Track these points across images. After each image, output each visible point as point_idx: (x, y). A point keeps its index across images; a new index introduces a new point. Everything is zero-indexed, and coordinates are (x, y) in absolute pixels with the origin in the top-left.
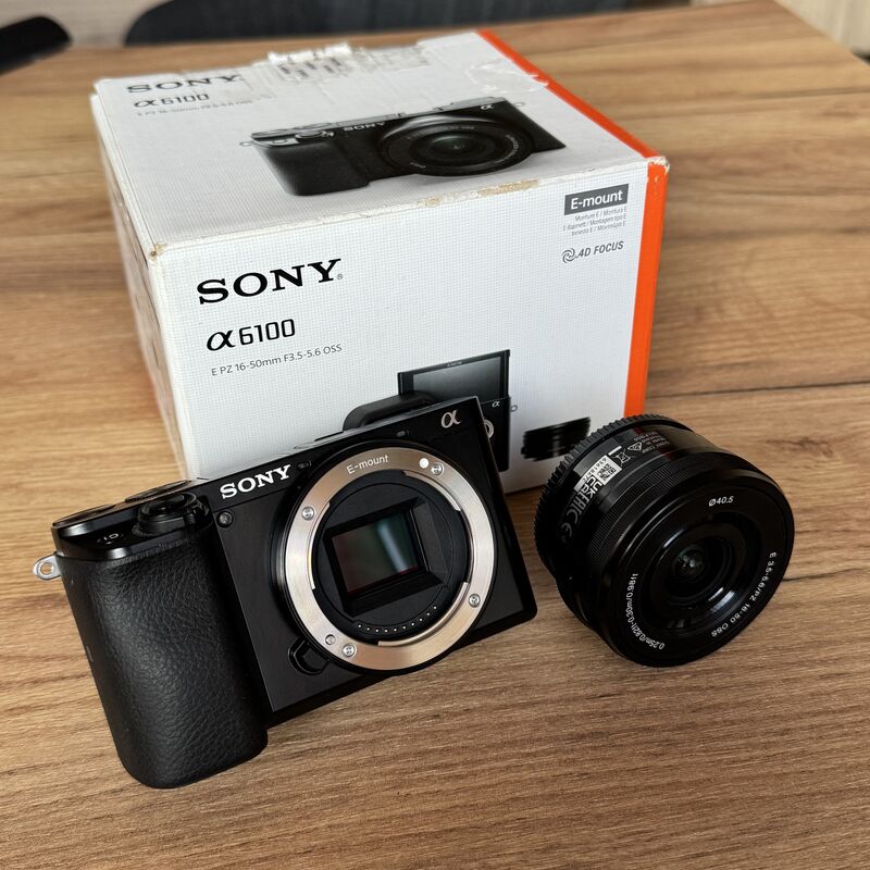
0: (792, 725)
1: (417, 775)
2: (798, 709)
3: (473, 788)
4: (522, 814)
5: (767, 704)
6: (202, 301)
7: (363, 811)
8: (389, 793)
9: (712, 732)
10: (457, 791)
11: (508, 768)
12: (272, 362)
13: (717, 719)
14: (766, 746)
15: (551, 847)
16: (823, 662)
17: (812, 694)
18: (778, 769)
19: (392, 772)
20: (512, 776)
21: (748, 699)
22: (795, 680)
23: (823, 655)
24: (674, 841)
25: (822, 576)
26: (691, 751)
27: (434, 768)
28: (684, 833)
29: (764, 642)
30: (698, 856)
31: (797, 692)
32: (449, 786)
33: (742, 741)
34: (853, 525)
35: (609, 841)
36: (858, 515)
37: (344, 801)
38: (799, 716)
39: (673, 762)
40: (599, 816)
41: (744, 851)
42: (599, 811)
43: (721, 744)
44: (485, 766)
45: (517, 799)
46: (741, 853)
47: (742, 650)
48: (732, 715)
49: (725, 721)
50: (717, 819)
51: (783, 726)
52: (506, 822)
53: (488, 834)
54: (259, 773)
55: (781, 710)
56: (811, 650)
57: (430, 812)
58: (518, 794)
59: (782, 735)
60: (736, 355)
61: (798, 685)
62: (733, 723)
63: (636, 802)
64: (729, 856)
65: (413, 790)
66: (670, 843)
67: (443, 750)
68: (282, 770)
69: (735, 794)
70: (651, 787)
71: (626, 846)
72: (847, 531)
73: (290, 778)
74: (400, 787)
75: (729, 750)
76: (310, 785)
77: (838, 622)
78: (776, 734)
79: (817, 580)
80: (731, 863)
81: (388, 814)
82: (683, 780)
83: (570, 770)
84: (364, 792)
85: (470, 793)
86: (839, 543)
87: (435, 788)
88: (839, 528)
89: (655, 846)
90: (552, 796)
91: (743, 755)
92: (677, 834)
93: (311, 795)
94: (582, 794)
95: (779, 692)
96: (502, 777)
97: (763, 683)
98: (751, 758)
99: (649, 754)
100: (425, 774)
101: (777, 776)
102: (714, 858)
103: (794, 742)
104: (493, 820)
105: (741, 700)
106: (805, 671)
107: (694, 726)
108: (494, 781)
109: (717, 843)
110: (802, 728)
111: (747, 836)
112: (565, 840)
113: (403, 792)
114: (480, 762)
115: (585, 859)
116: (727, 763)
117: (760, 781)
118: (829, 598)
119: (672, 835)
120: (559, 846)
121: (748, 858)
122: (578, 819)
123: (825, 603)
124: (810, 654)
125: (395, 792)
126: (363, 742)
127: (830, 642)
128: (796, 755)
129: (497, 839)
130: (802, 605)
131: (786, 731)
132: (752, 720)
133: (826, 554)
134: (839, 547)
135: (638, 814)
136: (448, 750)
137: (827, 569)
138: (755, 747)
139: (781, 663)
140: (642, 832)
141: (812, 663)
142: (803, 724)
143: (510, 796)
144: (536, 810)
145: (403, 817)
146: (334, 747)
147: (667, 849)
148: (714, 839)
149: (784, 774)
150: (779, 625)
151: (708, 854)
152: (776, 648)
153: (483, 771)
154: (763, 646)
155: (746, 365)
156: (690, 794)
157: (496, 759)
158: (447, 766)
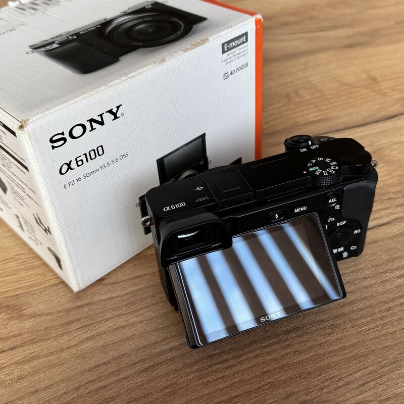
0: (391, 305)
1: (210, 370)
2: (391, 296)
3: (241, 371)
4: (271, 380)
5: (376, 296)
6: (53, 147)
7: (187, 395)
8: (198, 382)
9: (353, 316)
10: (234, 374)
11: (256, 356)
12: (94, 172)
13: (354, 309)
14: (382, 318)
15: (290, 395)
16: (397, 269)
17: (396, 287)
18: (391, 330)
19: (197, 370)
20: (260, 360)
21: (366, 295)
22: (386, 281)
23: (396, 266)
24: (351, 378)
25: (384, 224)
26: (346, 328)
27: (218, 364)
28: (354, 373)
29: (365, 264)
30: (364, 384)
31: (389, 287)
32: (228, 372)
33: (369, 318)
34: (392, 196)
35: (318, 385)
36: (393, 190)
37: (175, 392)
38: (393, 300)
39: (339, 336)
40: (309, 373)
41: (386, 377)
42: (309, 370)
43: (360, 322)
44: (245, 357)
45: (266, 372)
46: (385, 378)
47: (356, 270)
48: (361, 305)
49: (358, 309)
50: (368, 362)
51: (387, 306)
52: (264, 386)
53: (256, 395)
54: (125, 385)
55: (384, 298)
56: (389, 264)
57: (223, 389)
58: (265, 369)
59: (388, 311)
60: (312, 117)
61: (388, 283)
62: (362, 309)
63: (326, 361)
64: (380, 381)
65: (211, 378)
66: (348, 380)
67: (220, 353)
68: (138, 381)
69: (373, 347)
70: (331, 352)
71: (327, 386)
72: (389, 199)
73: (143, 385)
74: (203, 378)
75: (365, 324)
76: (155, 386)
77: (398, 247)
78: (385, 311)
79: (382, 227)
80: (381, 384)
81: (201, 394)
82: (346, 345)
83: (289, 351)
84: (185, 384)
85: (240, 374)
86: (387, 206)
87: (222, 374)
88: (385, 198)
89: (341, 383)
90: (283, 367)
91: (372, 326)
92: (351, 374)
93: (157, 392)
94: (298, 363)
95: (380, 289)
96: (255, 361)
97: (371, 286)
98: (376, 327)
99: (326, 334)
100: (214, 368)
101: (391, 333)
102: (372, 383)
103: (394, 314)
104: (256, 386)
105: (363, 297)
106: (390, 275)
107: (344, 315)
108: (251, 365)
109: (371, 375)
110: (396, 306)
111: (385, 368)
112: (296, 390)
113: (205, 380)
114: (241, 355)
115: (309, 398)
116: (365, 332)
117: (384, 338)
118: (390, 235)
119: (348, 375)
120: (294, 393)
121: (389, 380)
122: (300, 376)
123: (390, 238)
124: (390, 266)
125: (201, 381)
126: (178, 356)
127: (397, 258)
128: (397, 320)
129: (261, 396)
130: (379, 241)
131: (389, 309)
132: (371, 306)
133: (383, 213)
134: (388, 208)
135: (329, 368)
136: (223, 352)
137: (385, 220)
138: (376, 320)
139: (377, 273)
140: (333, 377)
141: (392, 271)
142: (396, 304)
143: (261, 371)
144: (277, 376)
145: (208, 394)
146: (163, 362)
147: (348, 384)
148: (370, 373)
149: (395, 331)
150: (370, 253)
151: (369, 382)
152: (372, 266)
153: (244, 360)
154: (366, 266)
155: (318, 121)
156: (351, 352)
157: (249, 352)
158: (225, 361)
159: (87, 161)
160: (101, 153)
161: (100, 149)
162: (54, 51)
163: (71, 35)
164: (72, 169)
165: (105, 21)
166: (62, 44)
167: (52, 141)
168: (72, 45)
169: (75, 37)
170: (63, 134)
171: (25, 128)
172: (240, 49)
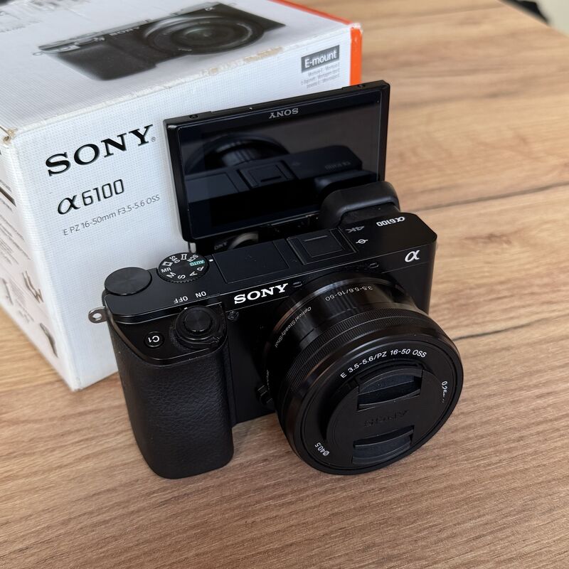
0: (524, 433)
1: (258, 507)
2: (525, 421)
3: (302, 511)
4: (342, 525)
5: (503, 420)
6: (51, 173)
7: (221, 539)
8: (239, 523)
9: (468, 445)
10: (291, 514)
11: (326, 491)
12: (108, 217)
13: (471, 436)
14: (509, 450)
15: (369, 547)
16: (536, 386)
17: (533, 410)
18: (521, 466)
19: (239, 507)
20: (330, 497)
21: (489, 418)
22: (520, 401)
23: (534, 381)
24: (458, 529)
25: (522, 326)
26: (457, 461)
27: (270, 499)
28: (464, 522)
29: (492, 377)
30: (477, 538)
31: (522, 409)
32: (284, 511)
33: (492, 449)
34: (536, 289)
35: (411, 536)
36: (538, 281)
37: (205, 534)
38: (528, 426)
39: (445, 471)
40: (399, 519)
41: (509, 530)
42: (399, 515)
43: (477, 454)
44: (308, 492)
45: (337, 514)
46: (508, 532)
47: (478, 384)
48: (480, 431)
49: (476, 437)
50: (485, 508)
51: (517, 434)
52: (332, 532)
53: (320, 544)
54: (135, 521)
55: (514, 424)
56: (526, 379)
57: (273, 533)
58: (336, 510)
59: (519, 441)
61: (522, 404)
62: (482, 437)
63: (425, 504)
64: (500, 535)
65: (258, 519)
66: (454, 531)
67: (275, 485)
68: (153, 516)
69: (494, 489)
70: (433, 492)
71: (423, 538)
72: (532, 294)
73: (160, 522)
74: (247, 517)
75: (484, 457)
76: (176, 525)
77: (540, 357)
78: (514, 441)
79: (520, 330)
80: (501, 540)
81: (241, 539)
82: (455, 483)
83: (372, 487)
84: (220, 524)
85: (301, 514)
86: (528, 302)
87: (274, 514)
88: (526, 292)
89: (444, 535)
90: (362, 508)
91: (495, 459)
92: (459, 524)
93: (178, 533)
94: (384, 503)
95: (510, 411)
96: (323, 498)
97: (498, 406)
98: (500, 461)
99: (427, 467)
100: (264, 504)
101: (521, 471)
102: (489, 538)
103: (527, 446)
104: (322, 532)
105: (484, 420)
106: (525, 394)
107: (455, 442)
108: (317, 503)
109: (487, 527)
110: (532, 435)
111: (509, 518)
112: (378, 540)
113: (250, 520)
114: (305, 490)
115: (396, 552)
116: (484, 467)
117: (510, 477)
118: (530, 341)
119: (455, 525)
120: (374, 545)
121: (513, 535)
122: (386, 522)
123: (529, 345)
124: (526, 381)
125: (243, 522)
126: (213, 486)
127: (538, 371)
128: (531, 455)
129: (327, 546)
130: (512, 348)
131: (521, 438)
132: (495, 433)
133: (522, 311)
134: (529, 305)
135: (428, 513)
136: (279, 484)
137: (524, 321)
138: (501, 452)
139: (507, 390)
140: (433, 526)
141: (529, 388)
142: (532, 432)
143: (331, 513)
144: (352, 520)
145: (253, 539)
146: (191, 493)
147: (454, 536)
148: (486, 524)
149: (526, 469)
150: (499, 363)
151: (484, 535)
152: (501, 380)
153: (308, 496)
154: (492, 380)
156: (462, 493)
157: (316, 486)
158: (280, 496)
159: (99, 200)
160: (119, 190)
161: (118, 184)
162: (70, 54)
163: (98, 37)
164: (76, 208)
165: (146, 23)
166: (82, 46)
167: (48, 164)
168: (97, 47)
169: (103, 39)
170: (65, 155)
171: (11, 141)
172: (327, 68)
